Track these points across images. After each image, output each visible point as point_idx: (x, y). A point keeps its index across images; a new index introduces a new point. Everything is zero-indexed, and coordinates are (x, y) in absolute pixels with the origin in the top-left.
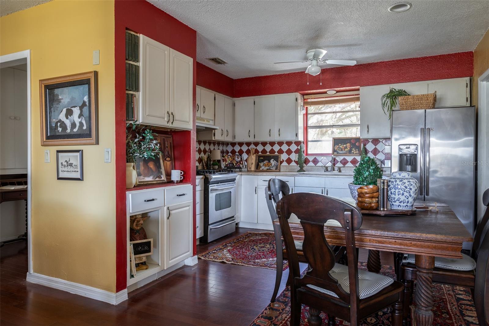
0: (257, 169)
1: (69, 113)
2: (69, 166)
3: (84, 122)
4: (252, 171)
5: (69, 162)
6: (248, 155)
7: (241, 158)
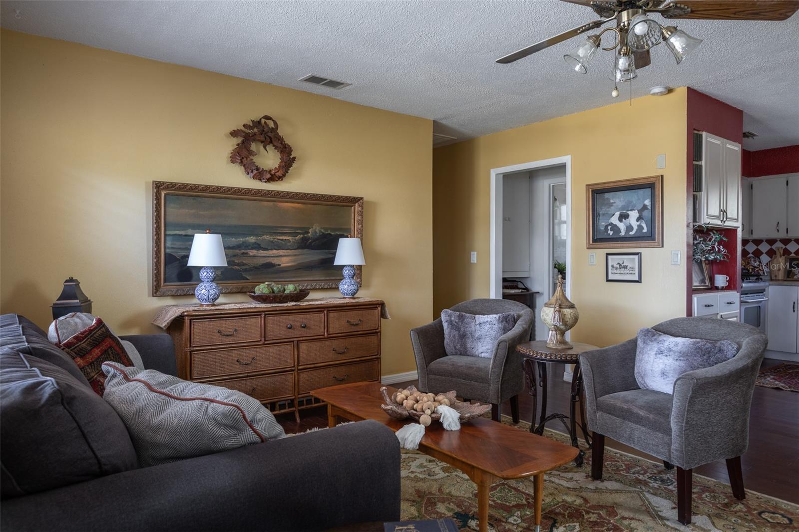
0: (788, 277)
1: (623, 217)
2: (623, 268)
3: (644, 225)
4: (779, 280)
5: (623, 265)
6: (771, 258)
7: (760, 262)
